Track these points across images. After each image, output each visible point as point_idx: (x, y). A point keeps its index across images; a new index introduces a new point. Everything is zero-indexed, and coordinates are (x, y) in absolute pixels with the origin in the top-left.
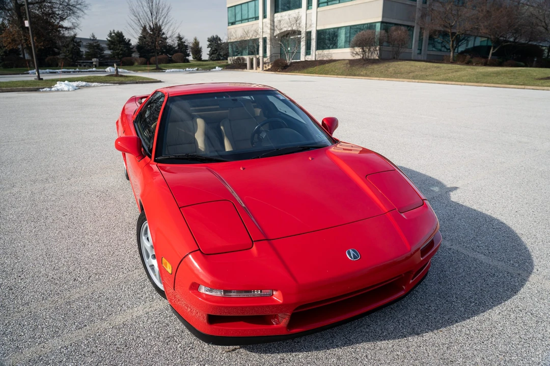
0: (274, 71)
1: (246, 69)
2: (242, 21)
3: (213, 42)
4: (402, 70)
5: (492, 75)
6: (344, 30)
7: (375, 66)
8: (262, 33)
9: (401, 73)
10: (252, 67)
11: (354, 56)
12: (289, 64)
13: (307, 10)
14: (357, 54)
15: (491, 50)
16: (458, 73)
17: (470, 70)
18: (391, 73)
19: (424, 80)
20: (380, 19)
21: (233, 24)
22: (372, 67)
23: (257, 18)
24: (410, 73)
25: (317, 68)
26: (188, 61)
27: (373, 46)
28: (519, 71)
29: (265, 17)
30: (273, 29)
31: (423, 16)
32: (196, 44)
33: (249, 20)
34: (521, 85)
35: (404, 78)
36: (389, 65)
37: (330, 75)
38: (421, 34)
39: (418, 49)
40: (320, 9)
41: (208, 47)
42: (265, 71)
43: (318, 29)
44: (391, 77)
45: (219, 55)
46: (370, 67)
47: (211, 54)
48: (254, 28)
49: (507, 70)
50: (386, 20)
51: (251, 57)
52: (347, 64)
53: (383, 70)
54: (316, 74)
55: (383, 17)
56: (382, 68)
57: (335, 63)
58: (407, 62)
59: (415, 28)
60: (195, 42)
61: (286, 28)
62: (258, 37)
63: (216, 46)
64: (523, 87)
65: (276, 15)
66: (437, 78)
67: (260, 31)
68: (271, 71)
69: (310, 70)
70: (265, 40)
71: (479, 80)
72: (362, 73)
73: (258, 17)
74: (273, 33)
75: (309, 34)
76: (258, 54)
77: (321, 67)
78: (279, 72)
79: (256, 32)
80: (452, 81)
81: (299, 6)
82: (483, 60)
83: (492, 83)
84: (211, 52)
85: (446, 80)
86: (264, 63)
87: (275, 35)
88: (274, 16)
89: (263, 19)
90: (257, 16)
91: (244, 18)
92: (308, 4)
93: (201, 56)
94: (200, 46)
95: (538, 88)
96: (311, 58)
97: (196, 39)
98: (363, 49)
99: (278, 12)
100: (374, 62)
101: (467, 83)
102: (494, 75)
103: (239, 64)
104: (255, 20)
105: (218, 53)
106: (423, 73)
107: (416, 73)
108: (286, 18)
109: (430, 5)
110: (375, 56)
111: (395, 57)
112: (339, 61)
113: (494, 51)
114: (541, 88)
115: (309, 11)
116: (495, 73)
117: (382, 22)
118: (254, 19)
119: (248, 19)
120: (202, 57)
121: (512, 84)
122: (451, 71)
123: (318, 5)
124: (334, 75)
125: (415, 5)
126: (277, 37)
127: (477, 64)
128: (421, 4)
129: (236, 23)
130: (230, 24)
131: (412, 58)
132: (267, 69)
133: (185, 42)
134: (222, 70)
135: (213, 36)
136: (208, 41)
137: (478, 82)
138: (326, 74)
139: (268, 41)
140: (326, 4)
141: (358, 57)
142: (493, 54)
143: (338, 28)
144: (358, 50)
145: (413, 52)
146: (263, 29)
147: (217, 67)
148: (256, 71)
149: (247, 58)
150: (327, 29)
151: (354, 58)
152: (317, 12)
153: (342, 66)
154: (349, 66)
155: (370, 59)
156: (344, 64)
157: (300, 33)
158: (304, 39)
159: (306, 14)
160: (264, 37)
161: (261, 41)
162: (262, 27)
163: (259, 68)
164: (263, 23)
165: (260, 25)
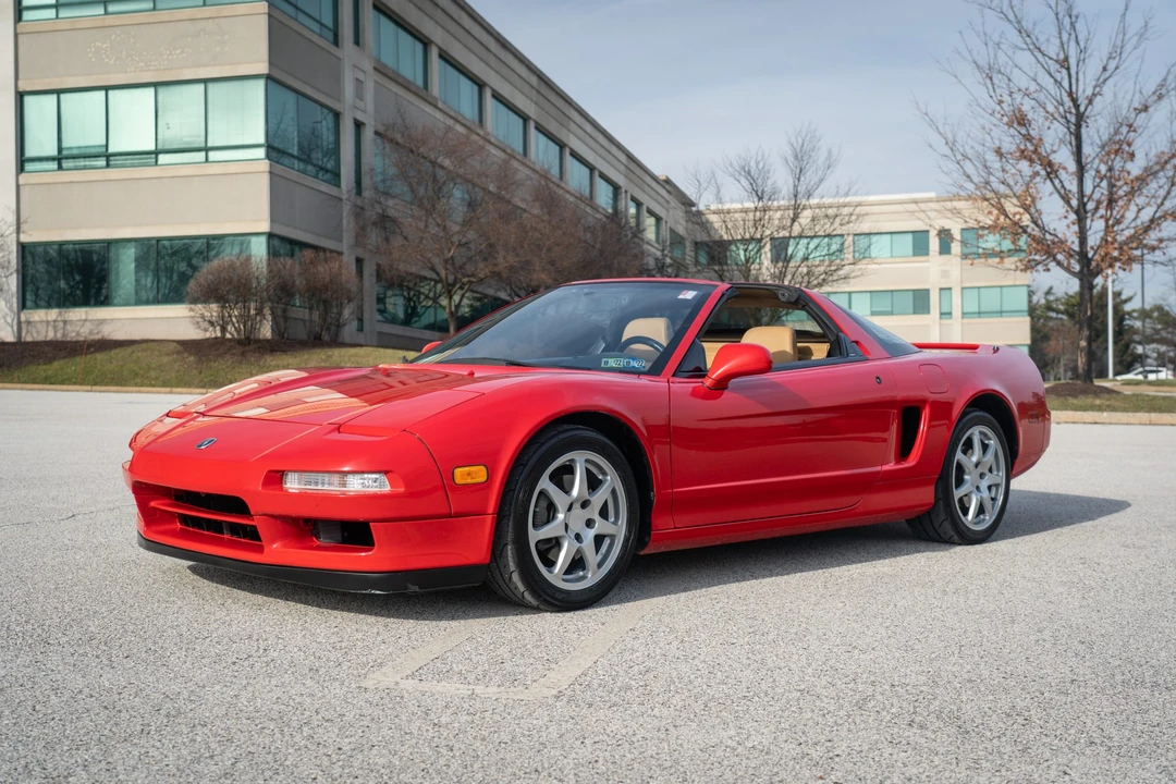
6: (133, 250)
11: (206, 330)
20: (265, 227)
25: (77, 364)
37: (136, 385)
38: (359, 277)
39: (357, 317)
40: (23, 178)
43: (24, 238)
50: (281, 231)
52: (179, 353)
54: (75, 384)
55: (273, 220)
57: (129, 350)
59: (344, 256)
69: (43, 374)
77: (79, 360)
98: (222, 308)
110: (264, 331)
112: (144, 345)
117: (270, 236)
123: (23, 164)
124: (153, 386)
125: (339, 196)
128: (352, 195)
138: (118, 384)
140: (54, 165)
143: (109, 243)
150: (61, 244)
151: (208, 335)
152: (18, 186)
153: (166, 359)
154: (192, 358)
155: (258, 341)
156: (168, 355)
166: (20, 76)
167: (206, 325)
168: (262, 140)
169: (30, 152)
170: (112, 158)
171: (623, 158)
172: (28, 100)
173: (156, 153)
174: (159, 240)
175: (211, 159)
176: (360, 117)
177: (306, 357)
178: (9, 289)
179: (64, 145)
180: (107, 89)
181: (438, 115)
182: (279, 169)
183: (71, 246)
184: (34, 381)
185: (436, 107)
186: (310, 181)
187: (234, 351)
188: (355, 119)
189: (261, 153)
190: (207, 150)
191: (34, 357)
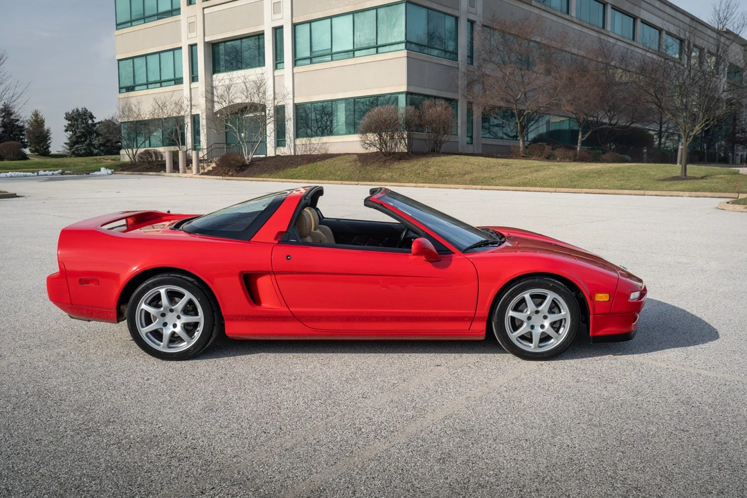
0: (221, 175)
1: (165, 171)
2: (147, 84)
3: (77, 120)
4: (451, 169)
5: (591, 175)
6: (343, 105)
7: (406, 165)
8: (189, 107)
9: (452, 176)
10: (175, 168)
11: (366, 149)
12: (247, 162)
13: (274, 71)
14: (370, 145)
15: (580, 137)
16: (541, 174)
17: (556, 168)
18: (434, 175)
19: (490, 185)
20: (404, 88)
21: (130, 89)
22: (400, 166)
23: (178, 81)
24: (465, 174)
25: (303, 169)
26: (25, 157)
27: (397, 130)
28: (629, 168)
29: (194, 78)
30: (210, 101)
31: (470, 85)
32: (38, 122)
33: (163, 84)
34: (639, 189)
35: (457, 183)
36: (427, 162)
37: (329, 180)
38: (470, 112)
39: (468, 136)
40: (296, 69)
41: (66, 131)
42: (202, 174)
43: (297, 101)
44: (435, 181)
45: (90, 145)
46: (396, 165)
47: (73, 143)
48: (176, 98)
49: (610, 167)
50: (413, 90)
51: (173, 148)
52: (355, 161)
53: (419, 171)
54: (302, 179)
55: (409, 84)
56: (417, 167)
57: (333, 159)
58: (457, 156)
59: (459, 104)
60: (36, 121)
61: (239, 100)
62: (182, 113)
63: (84, 128)
64: (642, 192)
65: (215, 76)
66: (509, 181)
67: (186, 103)
68: (216, 174)
69: (291, 173)
70: (195, 119)
71: (575, 183)
72: (384, 176)
73: (182, 78)
74: (213, 107)
75: (280, 110)
76: (183, 143)
77: (310, 166)
78: (232, 176)
79: (178, 105)
80: (535, 186)
81: (261, 62)
82: (571, 153)
83: (596, 188)
84: (74, 139)
85: (525, 184)
86: (200, 161)
87: (215, 111)
88: (212, 78)
89: (190, 84)
90: (177, 76)
91: (151, 79)
92: (276, 60)
93: (48, 147)
94: (46, 127)
95: (663, 193)
96: (285, 151)
97: (36, 115)
98: (380, 135)
99: (219, 72)
100: (401, 157)
101: (558, 189)
102: (596, 175)
103: (149, 162)
104: (175, 84)
105: (88, 142)
106: (485, 175)
107: (475, 175)
108: (240, 81)
109: (480, 67)
110: (402, 147)
111: (435, 150)
112: (341, 157)
113: (584, 139)
114: (667, 193)
115: (277, 73)
116: (596, 173)
117: (407, 93)
118: (173, 82)
119: (161, 83)
120: (50, 149)
121: (625, 189)
122: (529, 170)
123: (295, 62)
124: (336, 180)
125: (456, 66)
126: (218, 115)
127: (563, 159)
128: (466, 65)
129: (136, 88)
130: (124, 90)
131: (460, 151)
132: (206, 171)
133: (18, 120)
134: (112, 173)
135: (77, 110)
136: (67, 119)
137: (574, 187)
138: (321, 179)
139: (203, 122)
140: (308, 61)
141: (373, 150)
142: (583, 143)
143: (332, 101)
144: (372, 137)
145: (460, 140)
146: (191, 101)
147: (103, 169)
148: (184, 175)
149: (165, 151)
150: (312, 103)
151: (367, 151)
152: (293, 74)
153: (348, 165)
154: (359, 164)
155: (395, 153)
156: (350, 162)
157: (264, 108)
158: (273, 119)
159: (274, 77)
160: (195, 113)
161: (188, 121)
162: (189, 96)
163: (190, 169)
164: (191, 89)
165: (186, 93)
166: (294, 15)
167: (367, 146)
168: (403, 39)
169: (299, 56)
170: (334, 55)
171: (687, 20)
172: (298, 28)
173: (353, 51)
174: (354, 99)
175: (379, 52)
176: (472, 17)
177: (416, 162)
178: (290, 129)
179: (314, 50)
180: (331, 17)
181: (533, 10)
182: (414, 54)
183: (319, 104)
184: (286, 177)
185: (531, 5)
186: (435, 60)
187: (381, 160)
188: (469, 20)
189: (403, 46)
190: (377, 47)
191: (292, 164)
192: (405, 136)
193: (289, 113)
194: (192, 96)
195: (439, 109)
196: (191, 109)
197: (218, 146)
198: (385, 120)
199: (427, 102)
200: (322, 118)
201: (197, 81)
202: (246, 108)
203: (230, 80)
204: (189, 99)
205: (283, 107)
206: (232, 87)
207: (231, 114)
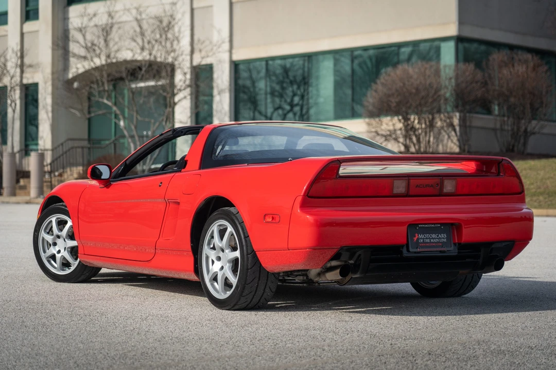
4: (548, 182)
8: (18, 70)
20: (452, 30)
27: (439, 111)
29: (29, 13)
43: (237, 57)
50: (469, 33)
55: (461, 22)
61: (128, 53)
65: (75, 11)
67: (13, 61)
73: (5, 14)
74: (66, 68)
75: (202, 74)
76: (5, 141)
86: (42, 173)
87: (70, 76)
88: (66, 13)
89: (22, 23)
98: (406, 119)
115: (200, 2)
117: (459, 40)
126: (76, 85)
139: (46, 99)
144: (391, 123)
146: (22, 57)
148: (14, 199)
150: (267, 60)
152: (230, 4)
157: (171, 69)
158: (188, 90)
159: (192, 10)
160: (30, 81)
161: (17, 95)
162: (19, 47)
163: (24, 188)
164: (22, 35)
165: (13, 42)
178: (223, 108)
183: (279, 62)
192: (456, 121)
193: (222, 78)
194: (26, 46)
195: (521, 69)
196: (22, 72)
197: (77, 144)
198: (417, 89)
199: (497, 57)
200: (283, 88)
201: (36, 17)
202: (140, 69)
203: (110, 15)
204: (19, 54)
205: (209, 69)
206: (114, 29)
207: (108, 81)
